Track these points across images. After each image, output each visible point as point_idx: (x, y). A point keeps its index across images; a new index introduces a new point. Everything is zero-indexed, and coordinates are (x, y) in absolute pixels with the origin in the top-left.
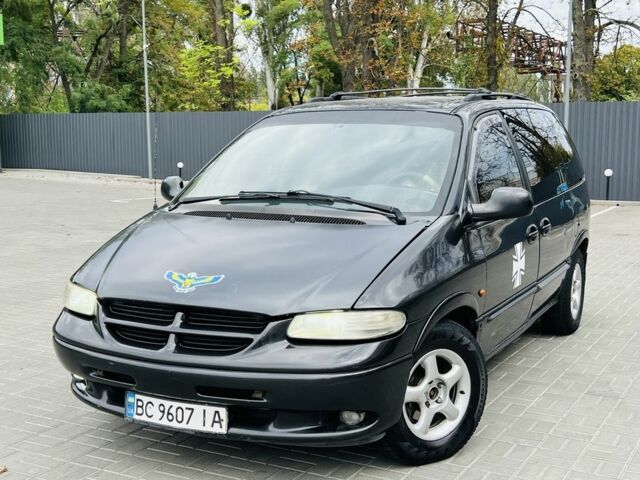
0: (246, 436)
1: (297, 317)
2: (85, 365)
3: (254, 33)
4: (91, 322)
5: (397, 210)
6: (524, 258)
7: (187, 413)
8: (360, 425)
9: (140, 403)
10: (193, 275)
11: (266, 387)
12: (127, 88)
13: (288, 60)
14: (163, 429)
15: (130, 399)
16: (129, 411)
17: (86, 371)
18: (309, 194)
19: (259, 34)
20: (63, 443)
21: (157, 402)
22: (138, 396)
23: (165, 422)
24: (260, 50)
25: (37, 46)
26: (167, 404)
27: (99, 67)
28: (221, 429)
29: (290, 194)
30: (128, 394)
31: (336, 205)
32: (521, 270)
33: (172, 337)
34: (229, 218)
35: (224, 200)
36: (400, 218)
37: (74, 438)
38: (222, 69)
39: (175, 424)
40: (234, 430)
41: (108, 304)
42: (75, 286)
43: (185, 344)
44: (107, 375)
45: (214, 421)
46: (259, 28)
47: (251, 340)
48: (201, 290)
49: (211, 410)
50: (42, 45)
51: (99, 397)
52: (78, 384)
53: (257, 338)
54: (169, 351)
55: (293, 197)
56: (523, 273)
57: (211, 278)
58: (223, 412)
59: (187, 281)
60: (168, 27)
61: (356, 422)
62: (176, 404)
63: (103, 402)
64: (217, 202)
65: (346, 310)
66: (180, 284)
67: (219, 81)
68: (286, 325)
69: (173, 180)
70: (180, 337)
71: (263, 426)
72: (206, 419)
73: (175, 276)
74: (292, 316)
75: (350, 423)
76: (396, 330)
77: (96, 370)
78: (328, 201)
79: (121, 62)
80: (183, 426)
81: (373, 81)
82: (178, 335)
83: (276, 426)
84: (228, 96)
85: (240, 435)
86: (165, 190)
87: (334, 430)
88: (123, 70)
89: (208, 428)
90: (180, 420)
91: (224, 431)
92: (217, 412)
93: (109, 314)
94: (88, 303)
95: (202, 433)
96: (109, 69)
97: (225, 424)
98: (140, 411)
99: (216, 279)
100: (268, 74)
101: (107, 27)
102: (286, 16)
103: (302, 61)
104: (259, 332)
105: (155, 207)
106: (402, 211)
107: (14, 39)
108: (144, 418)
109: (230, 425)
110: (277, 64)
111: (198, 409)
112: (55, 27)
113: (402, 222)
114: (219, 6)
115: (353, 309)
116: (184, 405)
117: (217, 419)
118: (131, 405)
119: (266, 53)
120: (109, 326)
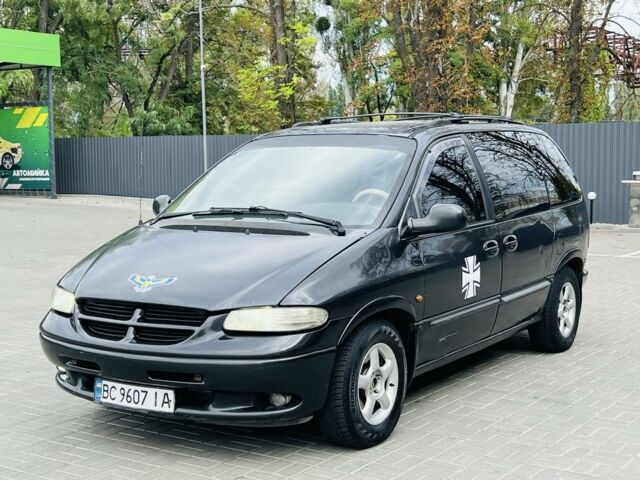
0: (189, 415)
1: (232, 312)
2: (62, 355)
3: (332, 48)
4: (69, 320)
5: (339, 223)
6: (479, 270)
7: (142, 395)
8: (286, 406)
9: (106, 388)
10: (152, 277)
11: (203, 371)
12: (191, 109)
13: (367, 76)
14: (123, 409)
15: (98, 385)
16: (98, 395)
17: (63, 361)
18: (266, 209)
19: (338, 49)
20: (47, 427)
21: (119, 386)
22: (105, 382)
23: (125, 404)
24: (338, 67)
25: (99, 66)
26: (127, 387)
27: (163, 86)
28: (169, 409)
29: (251, 209)
30: (97, 380)
31: (290, 219)
32: (475, 282)
33: (131, 330)
34: (196, 231)
35: (197, 215)
36: (340, 230)
37: (58, 424)
38: (281, 90)
39: (132, 405)
40: (180, 410)
41: (83, 303)
42: (60, 290)
43: (141, 335)
44: (81, 363)
45: (164, 402)
46: (337, 43)
47: (193, 332)
48: (156, 290)
49: (161, 392)
50: (103, 66)
51: (75, 384)
52: (62, 376)
53: (197, 329)
54: (127, 342)
55: (254, 212)
56: (478, 285)
57: (166, 280)
58: (171, 394)
59: (146, 282)
60: (236, 45)
61: (282, 403)
62: (134, 388)
63: (78, 388)
64: (191, 217)
65: (273, 306)
66: (140, 285)
67: (277, 102)
68: (223, 319)
69: (163, 198)
70: (137, 329)
71: (203, 406)
72: (157, 400)
73: (138, 279)
74: (228, 311)
75: (278, 404)
76: (319, 324)
77: (71, 359)
78: (282, 215)
79: (187, 82)
80: (139, 406)
81: (440, 99)
82: (136, 327)
83: (214, 406)
84: (288, 117)
85: (185, 414)
86: (156, 207)
87: (263, 410)
88: (189, 91)
89: (159, 408)
90: (136, 400)
91: (171, 410)
92: (166, 394)
93: (83, 311)
94: (68, 303)
95: (154, 412)
96: (174, 89)
97: (172, 404)
98: (106, 394)
99: (170, 280)
100: (347, 92)
101: (171, 45)
102: (366, 29)
103: (383, 77)
104: (199, 325)
105: (141, 222)
106: (343, 224)
107: (75, 59)
108: (109, 400)
109: (176, 406)
110: (356, 81)
111: (151, 390)
112: (119, 47)
113: (342, 234)
114: (280, 24)
115: (279, 305)
116: (140, 389)
117: (166, 400)
118: (99, 390)
119: (344, 69)
120: (83, 322)
